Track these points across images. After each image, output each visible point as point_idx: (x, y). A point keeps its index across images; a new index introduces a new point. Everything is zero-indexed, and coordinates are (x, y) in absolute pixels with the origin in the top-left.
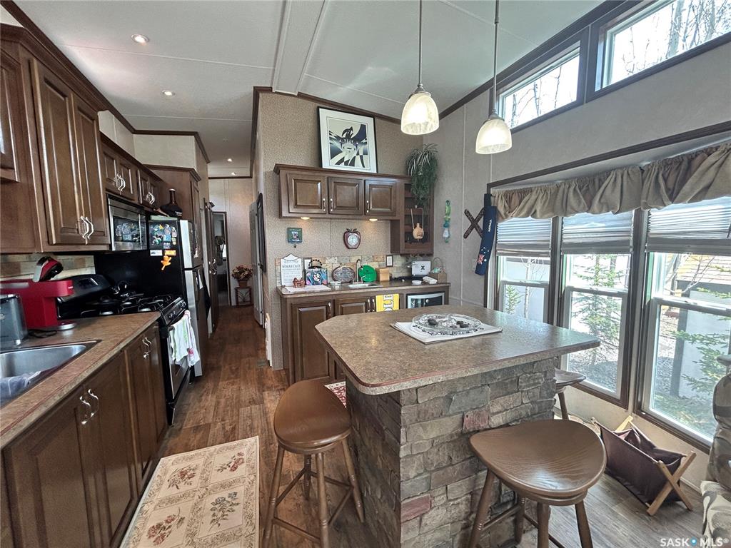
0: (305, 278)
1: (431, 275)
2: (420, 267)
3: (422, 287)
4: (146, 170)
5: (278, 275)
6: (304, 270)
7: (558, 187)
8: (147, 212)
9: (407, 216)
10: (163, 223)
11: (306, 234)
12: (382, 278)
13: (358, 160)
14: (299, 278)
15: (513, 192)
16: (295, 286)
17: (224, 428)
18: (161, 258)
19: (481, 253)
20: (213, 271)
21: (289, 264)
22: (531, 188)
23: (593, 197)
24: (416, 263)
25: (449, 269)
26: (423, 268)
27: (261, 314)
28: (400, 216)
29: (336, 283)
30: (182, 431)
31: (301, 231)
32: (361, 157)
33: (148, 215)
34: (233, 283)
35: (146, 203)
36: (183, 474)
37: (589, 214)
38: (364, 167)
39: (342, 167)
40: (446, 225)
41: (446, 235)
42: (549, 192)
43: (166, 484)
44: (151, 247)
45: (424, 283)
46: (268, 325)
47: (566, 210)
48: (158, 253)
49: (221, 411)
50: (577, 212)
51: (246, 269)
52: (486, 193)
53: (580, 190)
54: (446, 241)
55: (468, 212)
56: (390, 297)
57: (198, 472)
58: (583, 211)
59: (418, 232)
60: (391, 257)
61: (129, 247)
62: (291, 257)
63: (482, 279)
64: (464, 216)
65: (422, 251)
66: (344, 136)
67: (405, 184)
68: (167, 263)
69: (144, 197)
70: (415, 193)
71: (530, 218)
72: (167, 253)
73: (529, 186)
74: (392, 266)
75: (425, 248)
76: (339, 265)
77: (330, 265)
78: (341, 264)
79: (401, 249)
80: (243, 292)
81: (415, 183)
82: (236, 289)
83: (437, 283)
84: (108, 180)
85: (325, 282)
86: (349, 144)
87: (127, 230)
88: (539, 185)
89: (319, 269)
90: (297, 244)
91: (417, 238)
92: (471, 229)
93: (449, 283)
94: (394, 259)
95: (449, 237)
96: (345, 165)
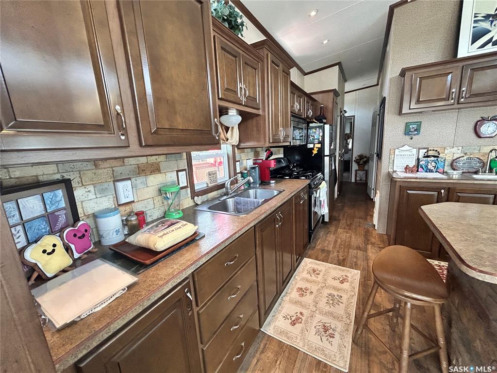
0: (418, 165)
4: (309, 96)
5: (391, 161)
6: (418, 159)
8: (308, 121)
10: (315, 128)
11: (425, 127)
14: (411, 166)
16: (406, 172)
17: (338, 257)
18: (313, 149)
20: (342, 157)
21: (403, 153)
27: (373, 191)
29: (455, 172)
30: (315, 249)
31: (420, 125)
33: (308, 123)
34: (355, 167)
35: (308, 116)
36: (314, 271)
39: (487, 50)
43: (306, 272)
44: (308, 142)
46: (377, 200)
48: (311, 146)
49: (337, 246)
51: (365, 157)
57: (322, 274)
61: (298, 143)
62: (406, 148)
68: (315, 152)
69: (307, 113)
72: (316, 146)
77: (450, 155)
78: (466, 154)
80: (361, 173)
82: (356, 171)
84: (292, 107)
85: (440, 170)
87: (298, 134)
89: (436, 158)
90: (413, 136)
96: (493, 45)
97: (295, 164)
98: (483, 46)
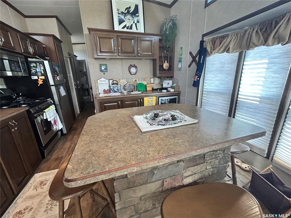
0: (110, 89)
1: (172, 87)
2: (167, 83)
3: (166, 93)
5: (97, 87)
6: (110, 86)
7: (246, 31)
9: (160, 57)
11: (109, 67)
12: (148, 89)
14: (106, 89)
15: (217, 38)
16: (104, 93)
18: (37, 80)
19: (196, 75)
21: (102, 83)
22: (228, 34)
23: (269, 35)
24: (165, 81)
25: (181, 84)
26: (168, 84)
28: (157, 57)
29: (125, 92)
31: (107, 66)
33: (26, 58)
36: (41, 183)
37: (265, 47)
40: (180, 61)
41: (180, 66)
42: (239, 36)
43: (31, 189)
45: (168, 91)
47: (249, 45)
48: (36, 78)
50: (257, 46)
52: (201, 40)
53: (261, 31)
54: (180, 70)
55: (191, 53)
57: (48, 182)
58: (260, 45)
59: (166, 65)
60: (153, 79)
61: (19, 74)
62: (103, 79)
63: (196, 88)
64: (189, 55)
65: (168, 75)
66: (126, 12)
67: (159, 39)
68: (40, 82)
70: (164, 44)
71: (225, 53)
72: (40, 77)
73: (227, 33)
74: (154, 83)
75: (169, 73)
76: (127, 83)
77: (123, 83)
78: (128, 82)
79: (157, 74)
81: (164, 39)
83: (174, 91)
85: (120, 91)
88: (235, 31)
89: (116, 85)
90: (105, 73)
91: (165, 68)
92: (192, 62)
93: (181, 91)
94: (155, 80)
95: (181, 67)
96: (127, 29)
97: (20, 94)
98: (123, 28)
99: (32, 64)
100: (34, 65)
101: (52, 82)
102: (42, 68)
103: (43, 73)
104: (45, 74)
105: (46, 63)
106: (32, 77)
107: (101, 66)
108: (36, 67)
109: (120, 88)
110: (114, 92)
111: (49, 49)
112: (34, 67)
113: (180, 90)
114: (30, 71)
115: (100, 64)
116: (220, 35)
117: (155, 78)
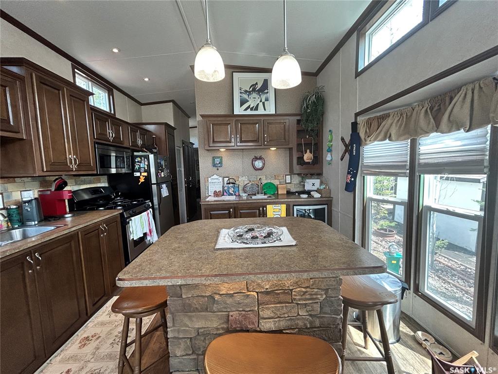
0: (223, 190)
3: (307, 200)
5: (207, 188)
6: (224, 185)
7: (413, 109)
9: (299, 145)
11: (225, 161)
12: (280, 192)
13: (261, 105)
14: (218, 191)
15: (374, 119)
16: (215, 196)
18: (139, 177)
19: (349, 173)
21: (214, 181)
22: (389, 113)
25: (333, 186)
26: (313, 184)
28: (293, 145)
29: (245, 195)
31: (222, 159)
32: (264, 104)
33: (133, 152)
35: (135, 145)
37: (438, 134)
38: (265, 110)
39: (249, 112)
40: (330, 150)
41: (329, 159)
42: (405, 116)
44: (134, 171)
45: (310, 197)
48: (138, 174)
52: (354, 121)
53: (431, 110)
54: (329, 163)
55: (343, 139)
56: (278, 207)
58: (432, 131)
60: (290, 176)
61: (124, 171)
62: (215, 176)
63: (351, 194)
64: (340, 142)
65: (312, 171)
66: (251, 90)
67: (297, 120)
69: (133, 142)
70: (304, 126)
71: (387, 141)
72: (143, 174)
73: (385, 112)
74: (291, 183)
75: (315, 169)
76: (249, 182)
77: (242, 182)
78: (250, 181)
79: (295, 170)
81: (304, 119)
83: (321, 197)
85: (237, 194)
86: (254, 95)
88: (399, 109)
89: (233, 185)
90: (219, 168)
91: (308, 161)
92: (345, 153)
93: (332, 198)
94: (293, 178)
95: (331, 160)
96: (251, 110)
97: (120, 194)
98: (246, 109)
99: (137, 159)
100: (139, 159)
101: (154, 180)
102: (146, 163)
103: (146, 168)
104: (148, 171)
105: (151, 157)
106: (135, 173)
107: (214, 158)
108: (141, 162)
109: (237, 189)
110: (229, 195)
111: (160, 138)
112: (138, 162)
113: (332, 196)
114: (133, 166)
115: (213, 157)
116: (378, 114)
117: (293, 176)
